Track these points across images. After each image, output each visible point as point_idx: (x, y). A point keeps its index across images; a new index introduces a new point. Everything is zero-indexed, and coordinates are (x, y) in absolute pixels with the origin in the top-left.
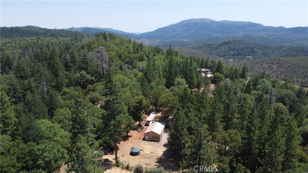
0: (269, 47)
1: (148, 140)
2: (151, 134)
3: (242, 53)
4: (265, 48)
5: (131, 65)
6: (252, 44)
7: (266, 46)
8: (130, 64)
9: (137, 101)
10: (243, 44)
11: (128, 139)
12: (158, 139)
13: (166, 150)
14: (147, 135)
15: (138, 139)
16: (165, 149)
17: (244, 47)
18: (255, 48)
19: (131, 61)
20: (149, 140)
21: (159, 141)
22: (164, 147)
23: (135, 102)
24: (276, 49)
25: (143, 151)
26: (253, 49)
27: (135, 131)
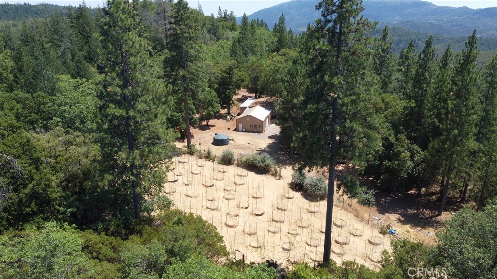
0: (442, 40)
1: (242, 131)
2: (248, 120)
3: (398, 48)
4: (436, 41)
5: (215, 35)
6: (415, 34)
7: (437, 38)
8: (212, 34)
9: (224, 69)
10: (401, 34)
11: (210, 129)
12: (259, 129)
13: (273, 142)
14: (241, 123)
15: (226, 129)
16: (271, 141)
17: (402, 39)
18: (419, 42)
19: (213, 29)
20: (244, 130)
21: (262, 132)
22: (269, 139)
23: (221, 70)
24: (454, 42)
25: (233, 142)
26: (417, 42)
27: (221, 120)
